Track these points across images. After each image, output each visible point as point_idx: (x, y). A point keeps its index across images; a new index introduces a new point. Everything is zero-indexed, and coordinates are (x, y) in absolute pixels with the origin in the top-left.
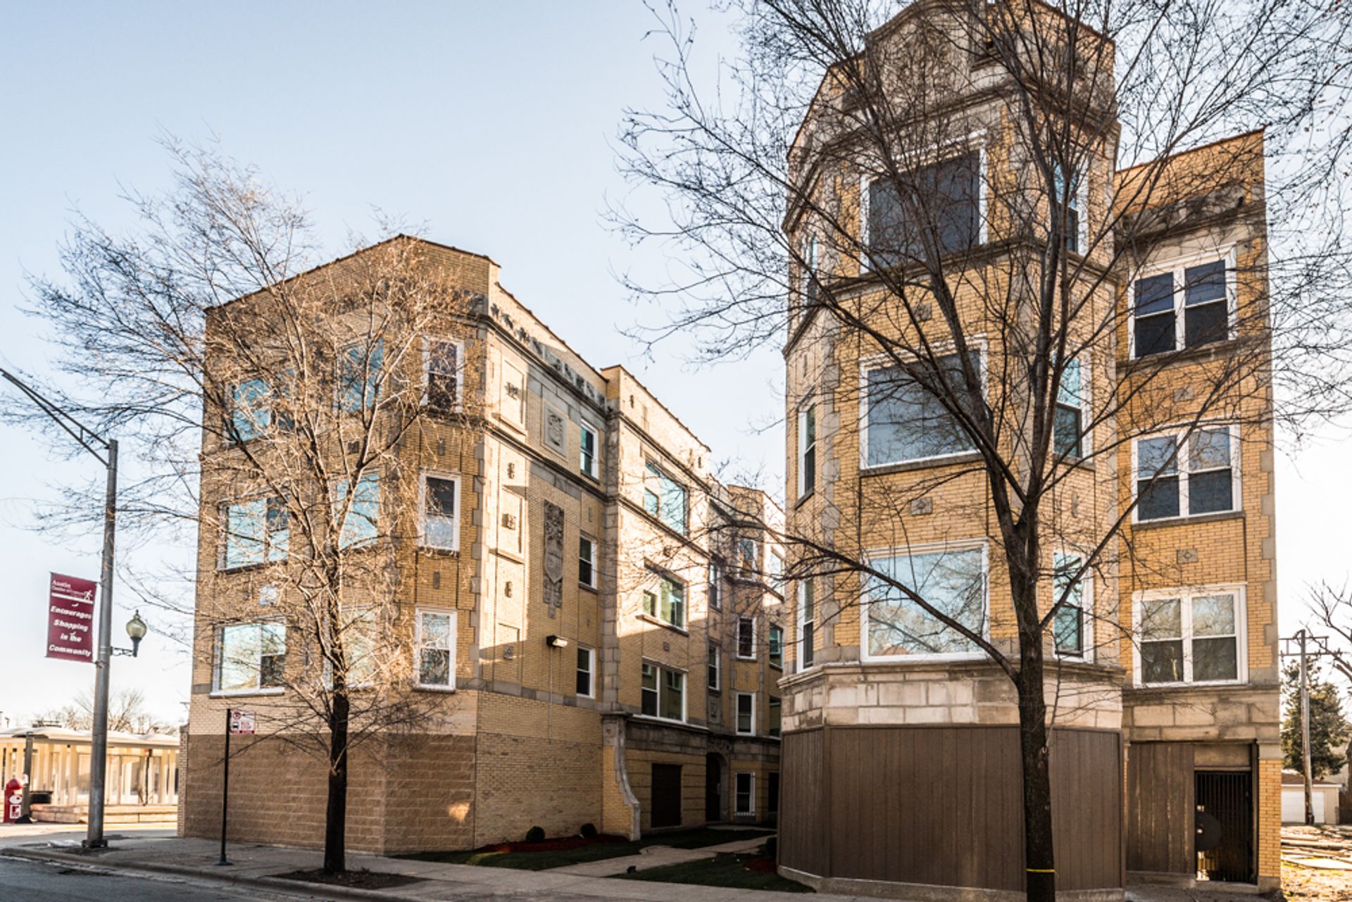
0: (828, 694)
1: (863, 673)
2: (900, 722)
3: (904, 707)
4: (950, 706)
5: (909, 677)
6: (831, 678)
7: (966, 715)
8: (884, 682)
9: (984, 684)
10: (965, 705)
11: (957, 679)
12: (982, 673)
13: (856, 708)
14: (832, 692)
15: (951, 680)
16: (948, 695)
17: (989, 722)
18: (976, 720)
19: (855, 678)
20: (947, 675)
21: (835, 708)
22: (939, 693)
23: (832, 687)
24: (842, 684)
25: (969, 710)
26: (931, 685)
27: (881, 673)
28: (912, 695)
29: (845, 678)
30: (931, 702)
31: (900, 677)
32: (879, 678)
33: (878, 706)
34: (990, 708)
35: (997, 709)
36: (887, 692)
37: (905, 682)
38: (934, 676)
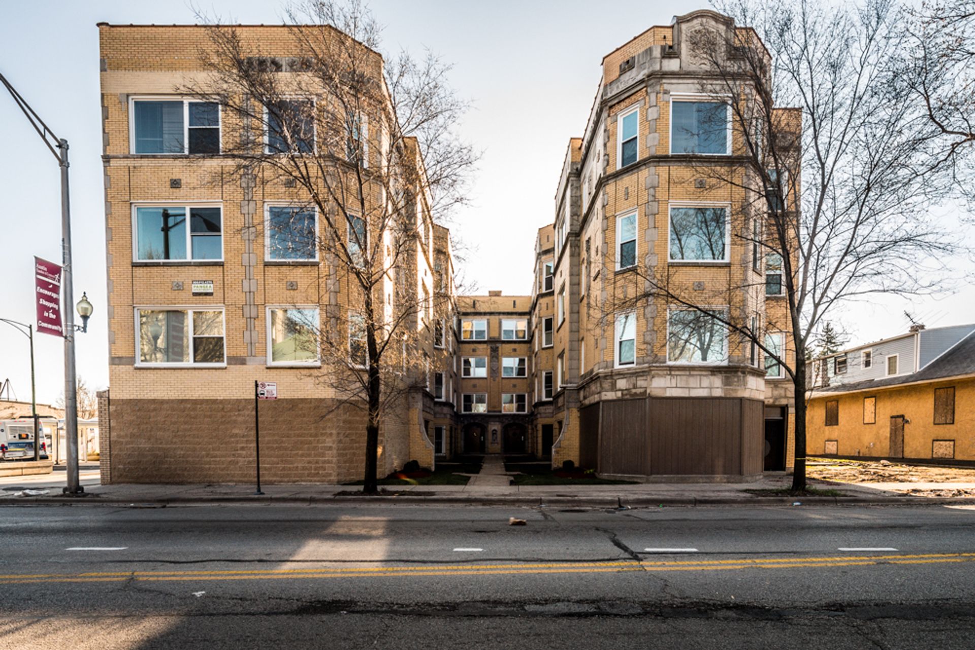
0: (651, 380)
1: (670, 370)
2: (687, 395)
3: (689, 388)
4: (711, 388)
5: (692, 373)
6: (653, 372)
7: (718, 393)
8: (680, 375)
9: (727, 378)
10: (718, 388)
11: (715, 375)
12: (726, 372)
13: (665, 388)
14: (653, 380)
15: (712, 375)
16: (710, 382)
17: (728, 396)
18: (723, 395)
19: (665, 372)
20: (710, 373)
21: (655, 388)
22: (706, 382)
23: (653, 377)
24: (659, 375)
25: (720, 390)
26: (702, 377)
27: (679, 370)
28: (693, 382)
29: (660, 372)
30: (702, 386)
31: (687, 373)
32: (677, 373)
33: (676, 387)
34: (730, 389)
35: (732, 390)
36: (681, 381)
37: (690, 375)
38: (704, 373)
